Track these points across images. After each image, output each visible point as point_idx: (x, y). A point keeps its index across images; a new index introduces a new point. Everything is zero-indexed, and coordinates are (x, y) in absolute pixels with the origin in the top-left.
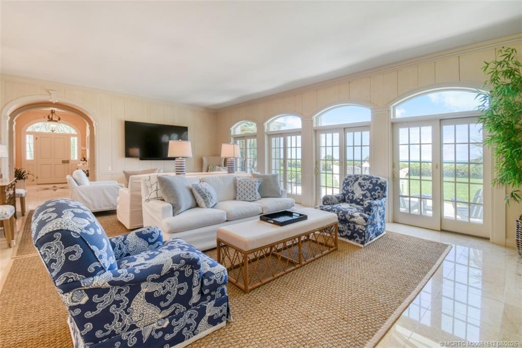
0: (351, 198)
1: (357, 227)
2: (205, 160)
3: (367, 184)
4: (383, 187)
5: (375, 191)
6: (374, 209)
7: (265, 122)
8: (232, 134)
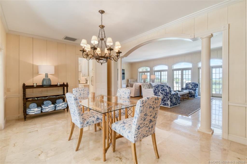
0: (188, 88)
1: (193, 94)
2: (129, 80)
3: (193, 84)
4: (197, 85)
5: (196, 86)
6: (196, 90)
7: (153, 67)
8: (139, 71)
